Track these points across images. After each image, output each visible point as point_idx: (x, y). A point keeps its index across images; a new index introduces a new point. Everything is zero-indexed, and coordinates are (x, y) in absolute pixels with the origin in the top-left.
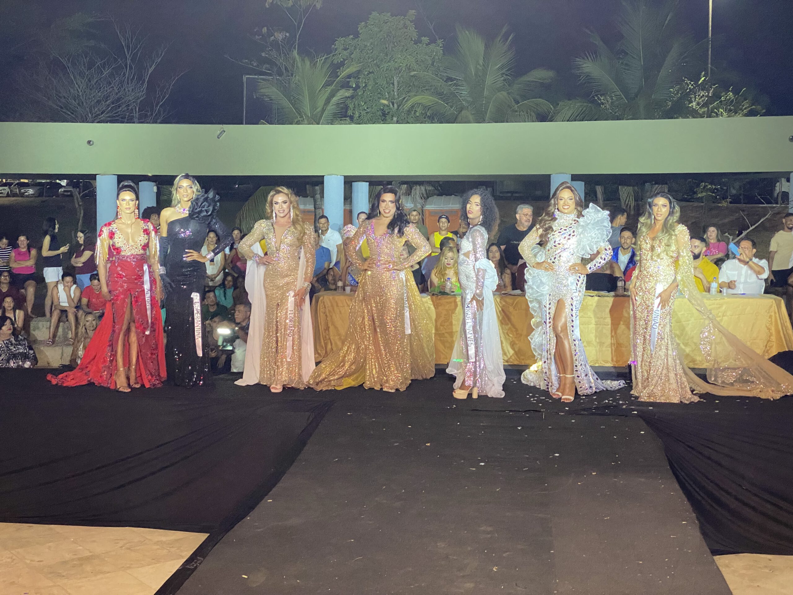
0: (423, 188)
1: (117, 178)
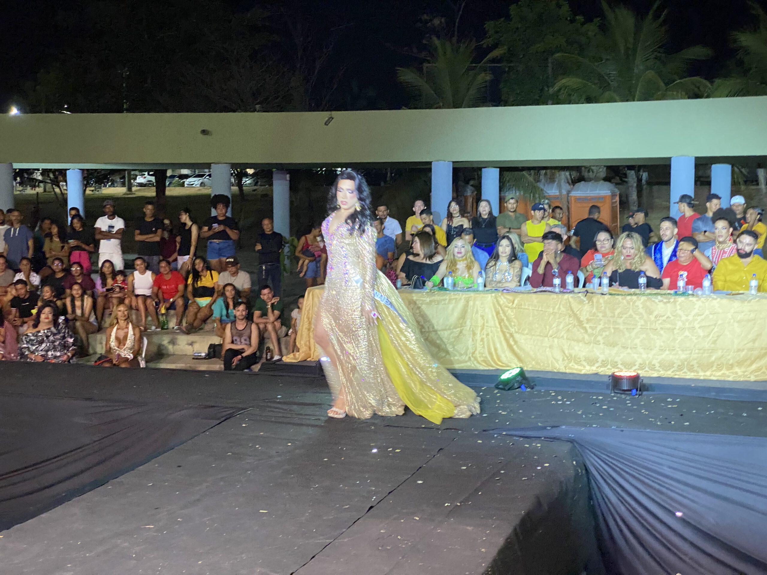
1: (230, 167)
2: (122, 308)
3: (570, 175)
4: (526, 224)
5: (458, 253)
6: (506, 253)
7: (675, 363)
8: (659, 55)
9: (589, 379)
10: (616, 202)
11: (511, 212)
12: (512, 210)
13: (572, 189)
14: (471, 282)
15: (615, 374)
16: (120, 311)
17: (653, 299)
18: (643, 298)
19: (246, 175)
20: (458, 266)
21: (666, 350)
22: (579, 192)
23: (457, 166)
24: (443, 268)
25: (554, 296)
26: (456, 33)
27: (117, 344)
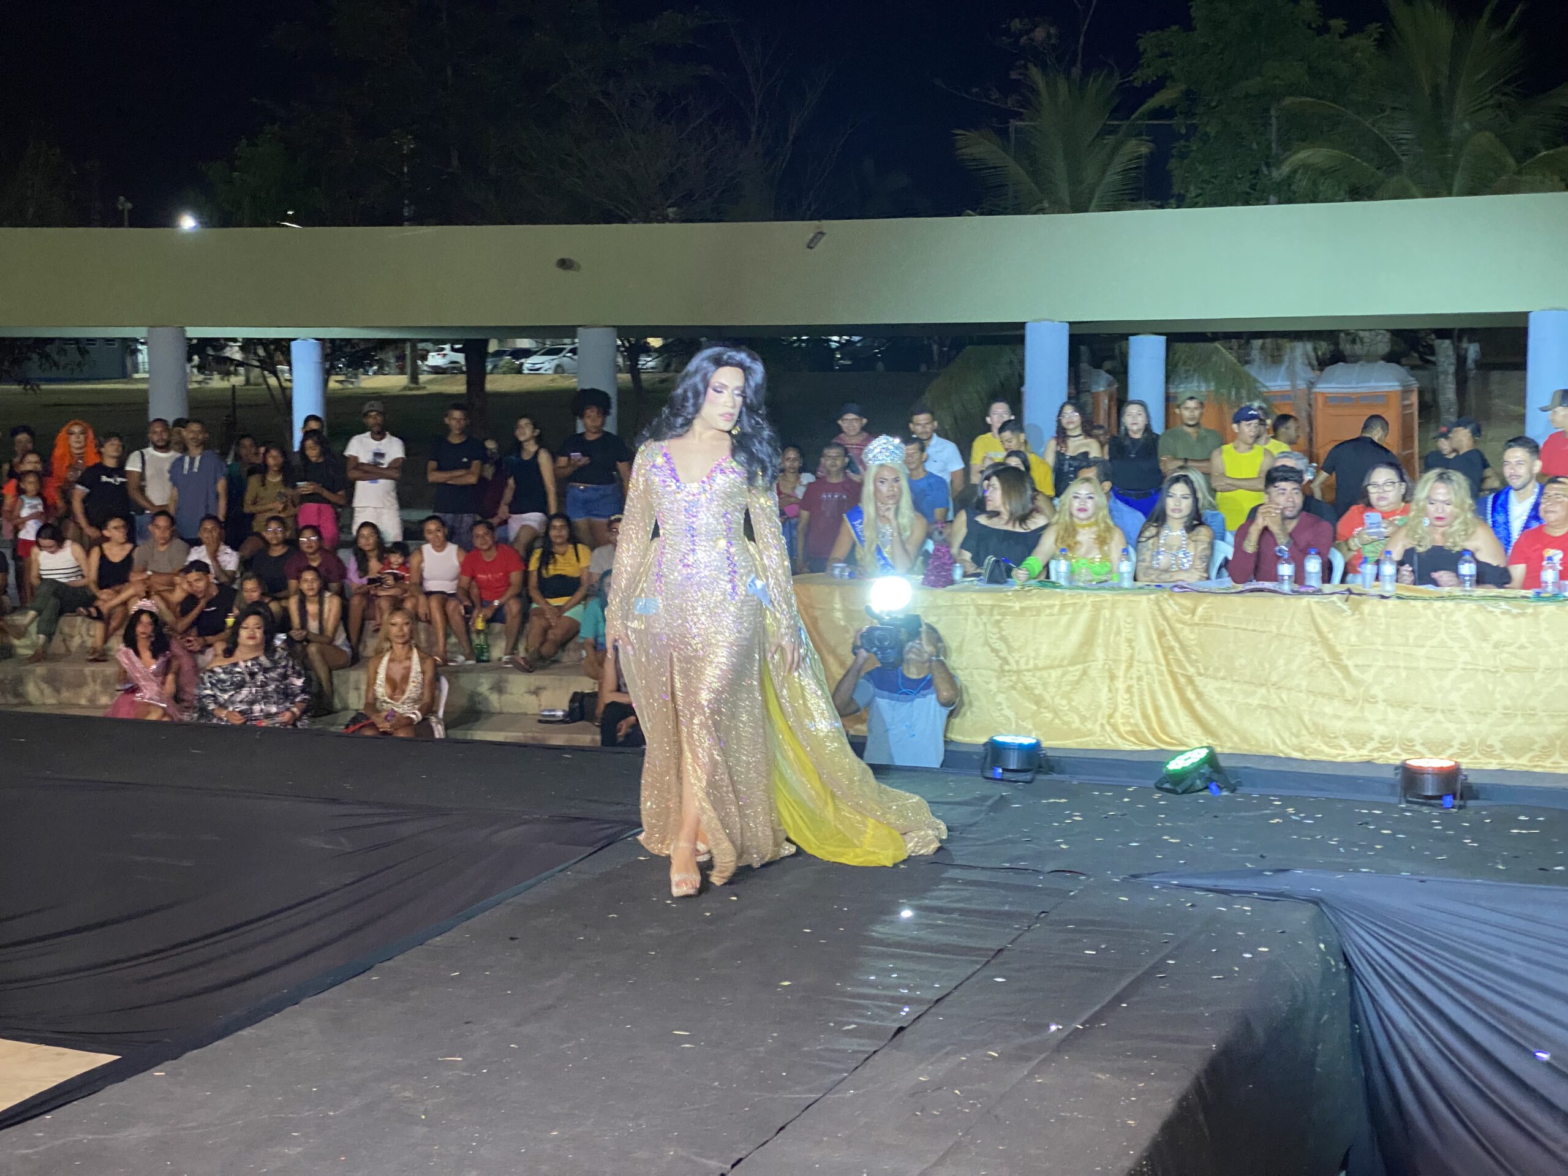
0: (1309, 346)
1: (615, 334)
2: (398, 619)
3: (1315, 349)
4: (1221, 452)
5: (1080, 510)
6: (1180, 511)
7: (1535, 742)
8: (1504, 99)
9: (1355, 773)
10: (1411, 405)
11: (1190, 426)
12: (1191, 423)
13: (1319, 378)
14: (1106, 570)
15: (1408, 762)
16: (393, 624)
17: (1490, 609)
18: (1469, 606)
19: (647, 350)
20: (1079, 538)
21: (1516, 715)
22: (1333, 385)
23: (1078, 331)
24: (1048, 542)
25: (1280, 600)
26: (1080, 57)
27: (389, 691)
